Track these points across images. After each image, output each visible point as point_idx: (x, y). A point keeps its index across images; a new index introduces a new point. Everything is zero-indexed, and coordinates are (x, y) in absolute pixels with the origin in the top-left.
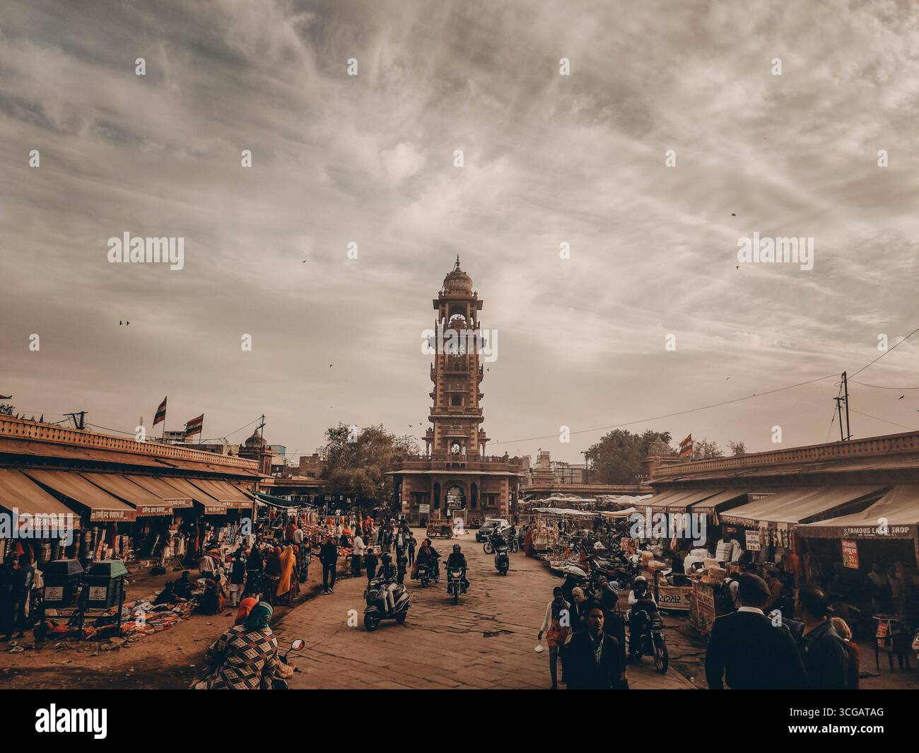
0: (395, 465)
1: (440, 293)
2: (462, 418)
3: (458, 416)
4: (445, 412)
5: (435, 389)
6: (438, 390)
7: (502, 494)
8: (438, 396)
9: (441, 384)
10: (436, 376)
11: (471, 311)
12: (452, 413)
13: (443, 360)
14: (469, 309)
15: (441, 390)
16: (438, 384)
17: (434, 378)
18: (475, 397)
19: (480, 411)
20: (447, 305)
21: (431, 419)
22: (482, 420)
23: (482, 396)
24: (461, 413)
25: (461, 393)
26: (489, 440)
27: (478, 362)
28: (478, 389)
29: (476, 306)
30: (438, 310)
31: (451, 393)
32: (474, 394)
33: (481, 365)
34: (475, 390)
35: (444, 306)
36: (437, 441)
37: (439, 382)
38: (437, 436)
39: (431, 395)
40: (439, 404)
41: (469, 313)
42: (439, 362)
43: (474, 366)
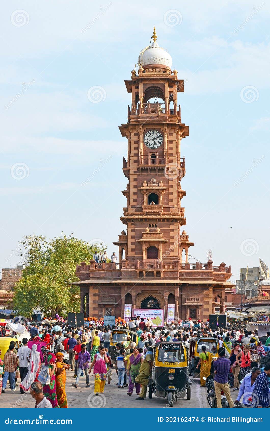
0: (83, 275)
1: (133, 73)
2: (159, 220)
3: (155, 217)
4: (139, 213)
5: (129, 185)
6: (132, 187)
7: (205, 306)
8: (131, 194)
9: (135, 180)
10: (129, 171)
11: (170, 92)
12: (147, 214)
13: (136, 152)
14: (167, 90)
15: (135, 187)
16: (132, 180)
17: (127, 173)
18: (175, 194)
19: (181, 210)
20: (141, 87)
21: (124, 221)
22: (183, 222)
23: (184, 193)
24: (158, 214)
25: (159, 190)
26: (192, 244)
27: (178, 153)
28: (178, 185)
29: (175, 88)
30: (131, 94)
31: (147, 190)
32: (174, 190)
33: (181, 157)
34: (175, 186)
35: (138, 87)
36: (130, 246)
37: (132, 177)
38: (130, 240)
39: (124, 193)
40: (133, 203)
41: (167, 95)
42: (132, 154)
43: (174, 157)
